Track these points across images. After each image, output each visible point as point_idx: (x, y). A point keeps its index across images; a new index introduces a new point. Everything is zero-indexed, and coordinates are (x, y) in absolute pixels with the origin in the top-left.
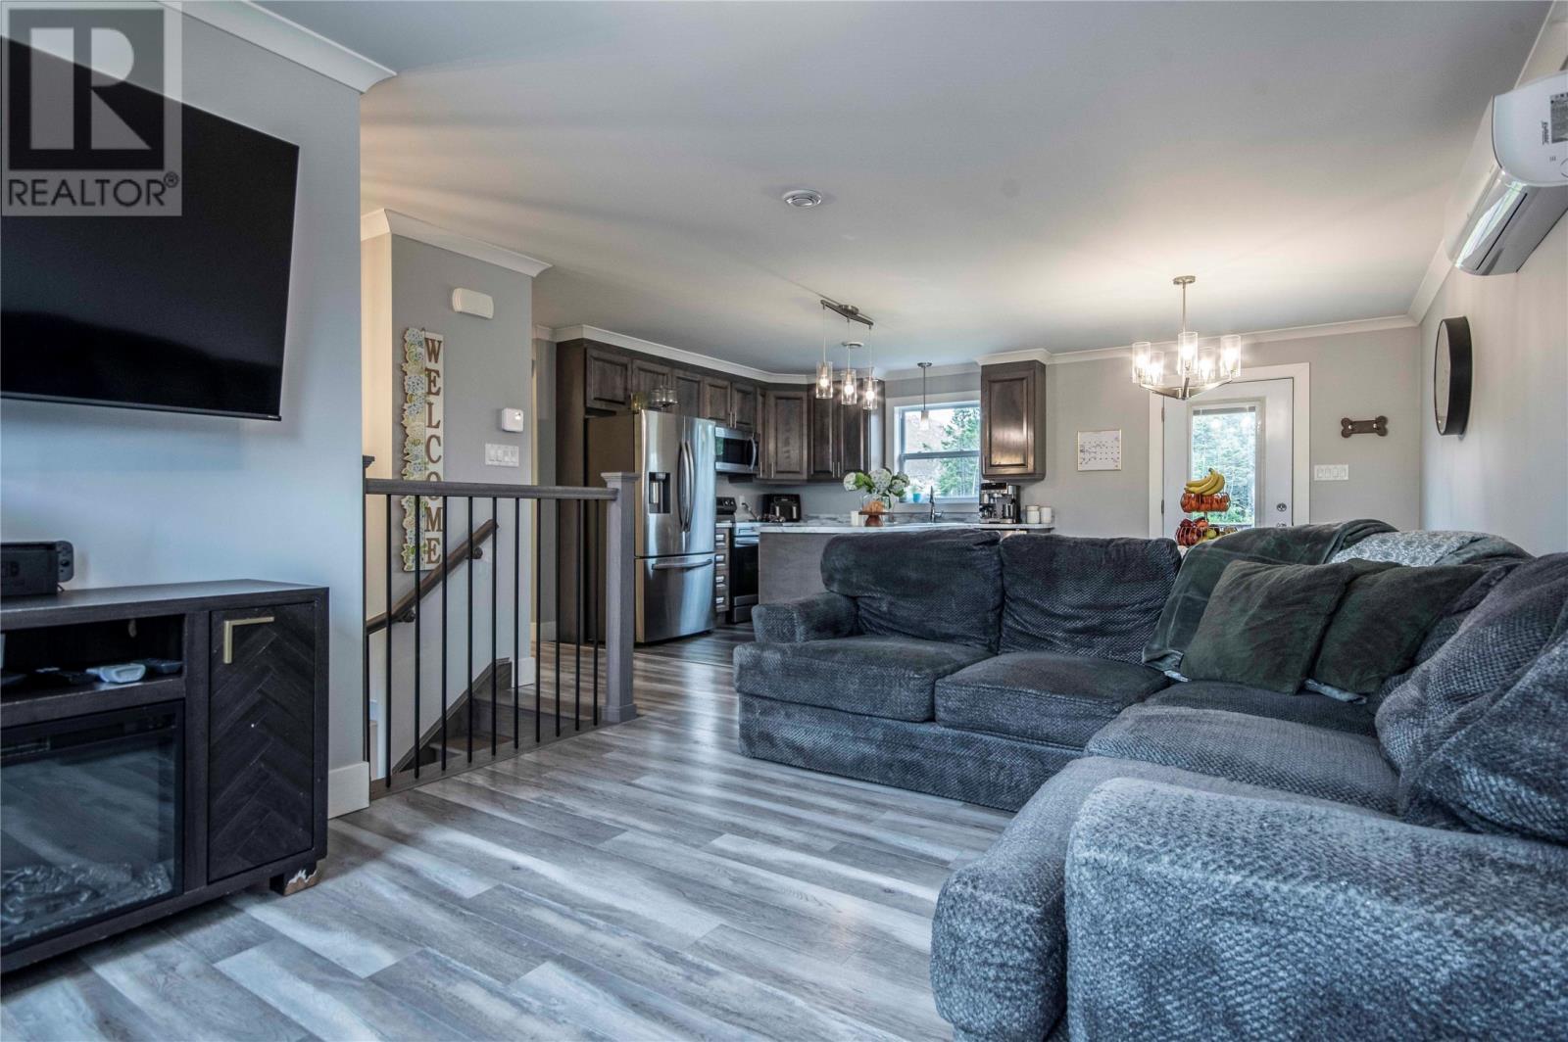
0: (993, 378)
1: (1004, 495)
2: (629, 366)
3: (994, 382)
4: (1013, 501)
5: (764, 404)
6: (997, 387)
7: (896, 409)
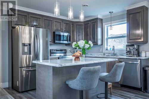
0: (130, 13)
1: (134, 48)
2: (28, 16)
3: (131, 14)
4: (137, 50)
5: (73, 26)
6: (131, 16)
7: (106, 26)
